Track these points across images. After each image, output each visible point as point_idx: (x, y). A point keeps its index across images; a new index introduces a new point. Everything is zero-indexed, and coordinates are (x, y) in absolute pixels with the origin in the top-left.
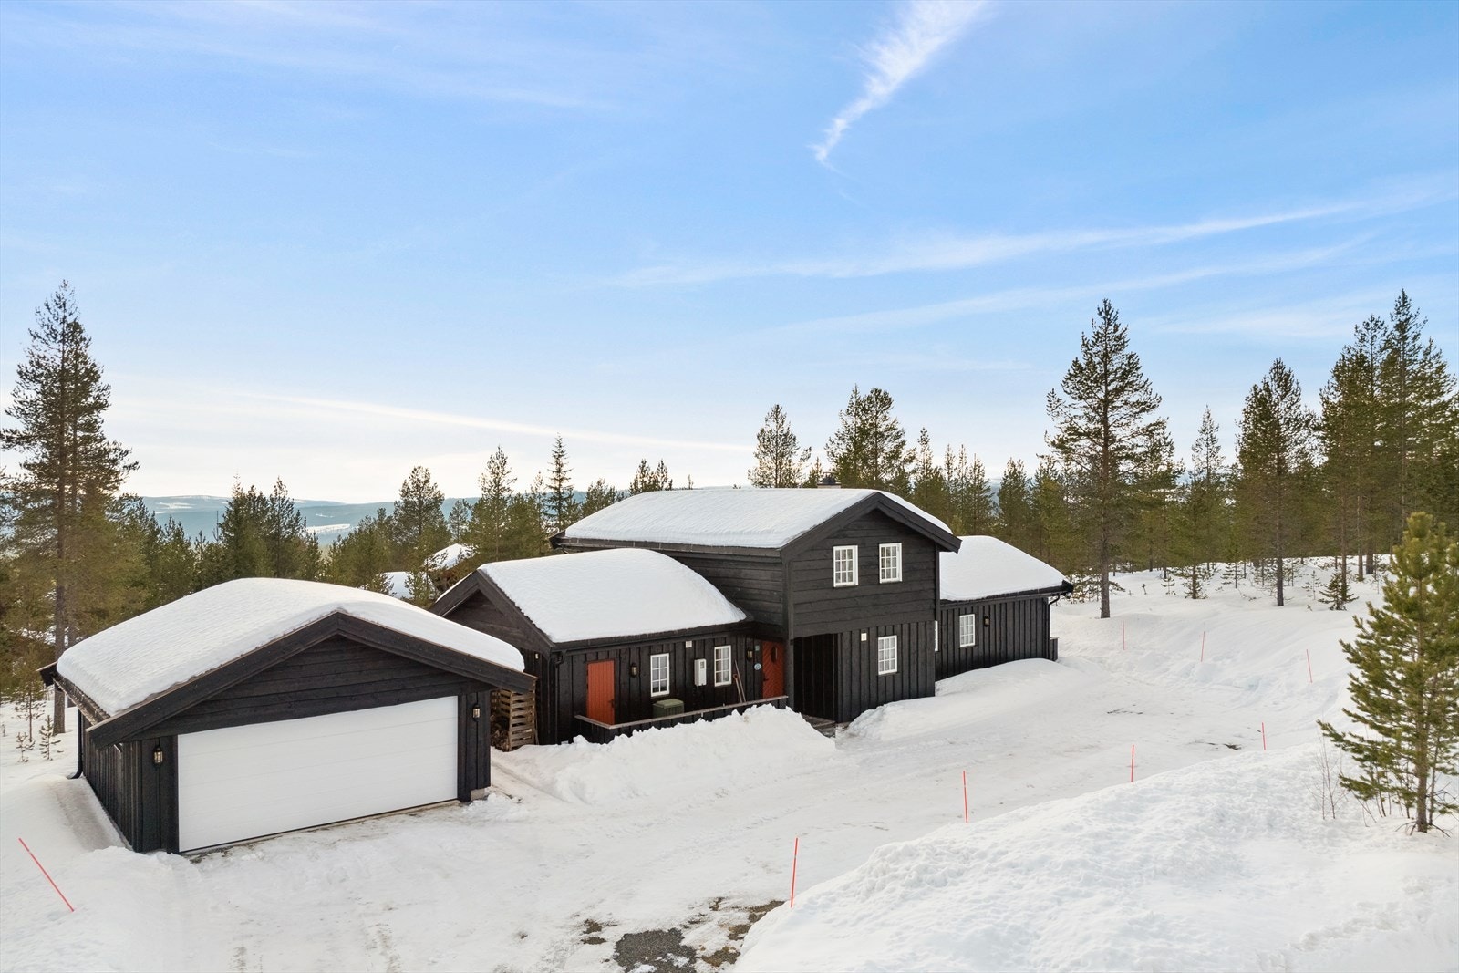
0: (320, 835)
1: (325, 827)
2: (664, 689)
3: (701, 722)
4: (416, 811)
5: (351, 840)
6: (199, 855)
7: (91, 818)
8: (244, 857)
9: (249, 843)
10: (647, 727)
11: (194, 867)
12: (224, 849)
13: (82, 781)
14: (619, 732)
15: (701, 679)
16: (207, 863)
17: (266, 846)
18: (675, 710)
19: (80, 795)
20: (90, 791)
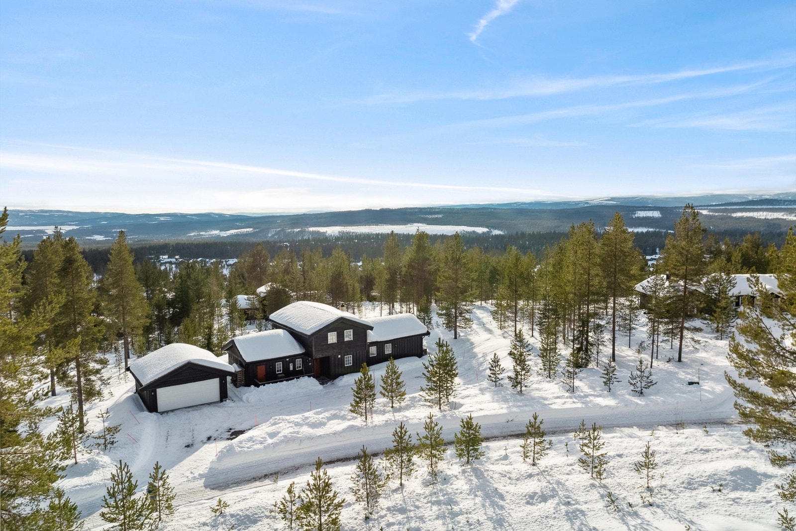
0: (187, 409)
1: (189, 407)
2: (280, 371)
3: (285, 382)
4: (209, 404)
5: (193, 410)
6: (162, 413)
7: (140, 404)
8: (171, 414)
9: (172, 411)
10: (269, 383)
11: (161, 416)
12: (167, 412)
13: (137, 395)
14: (261, 385)
15: (291, 368)
16: (164, 415)
17: (175, 412)
18: (282, 377)
19: (137, 398)
20: (139, 397)
